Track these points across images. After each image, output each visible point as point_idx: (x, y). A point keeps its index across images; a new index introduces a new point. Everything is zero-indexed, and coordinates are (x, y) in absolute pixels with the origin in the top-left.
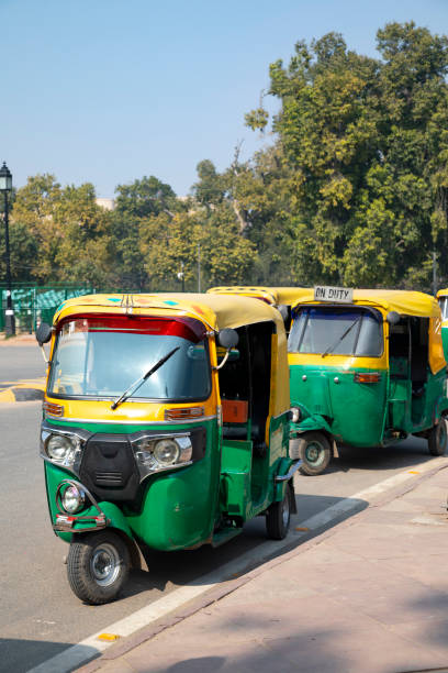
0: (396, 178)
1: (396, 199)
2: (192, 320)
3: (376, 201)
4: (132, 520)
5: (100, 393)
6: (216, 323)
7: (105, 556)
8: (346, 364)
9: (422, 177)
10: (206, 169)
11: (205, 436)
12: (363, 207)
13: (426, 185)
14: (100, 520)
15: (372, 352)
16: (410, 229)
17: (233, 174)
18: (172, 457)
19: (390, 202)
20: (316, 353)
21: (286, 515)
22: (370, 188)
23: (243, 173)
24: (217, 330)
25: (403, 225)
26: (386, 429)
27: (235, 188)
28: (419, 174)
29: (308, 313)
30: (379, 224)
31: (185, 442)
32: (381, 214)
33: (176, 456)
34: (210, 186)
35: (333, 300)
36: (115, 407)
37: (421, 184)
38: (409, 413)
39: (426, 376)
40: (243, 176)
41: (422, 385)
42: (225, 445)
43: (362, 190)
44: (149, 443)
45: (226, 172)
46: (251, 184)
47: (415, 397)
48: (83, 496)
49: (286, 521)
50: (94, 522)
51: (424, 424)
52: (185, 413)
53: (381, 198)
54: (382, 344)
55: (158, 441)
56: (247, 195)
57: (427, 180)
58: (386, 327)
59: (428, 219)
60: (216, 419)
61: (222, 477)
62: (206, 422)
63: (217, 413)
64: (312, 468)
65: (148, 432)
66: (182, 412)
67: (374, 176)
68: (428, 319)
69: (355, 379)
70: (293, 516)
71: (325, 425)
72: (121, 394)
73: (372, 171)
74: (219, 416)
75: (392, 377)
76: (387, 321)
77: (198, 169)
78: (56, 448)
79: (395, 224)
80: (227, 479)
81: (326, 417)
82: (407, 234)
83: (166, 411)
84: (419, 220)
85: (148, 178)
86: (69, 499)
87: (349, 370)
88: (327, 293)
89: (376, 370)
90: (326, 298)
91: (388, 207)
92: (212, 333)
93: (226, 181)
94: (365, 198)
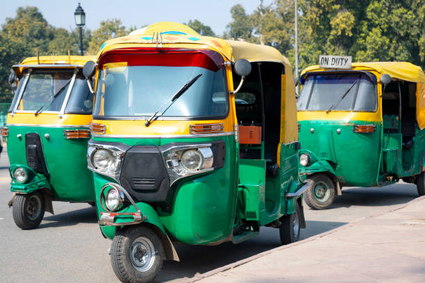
0: (390, 12)
1: (390, 28)
2: (213, 52)
3: (374, 29)
4: (164, 219)
5: (136, 114)
6: (232, 54)
7: (143, 247)
8: (346, 118)
9: (411, 9)
10: (238, 12)
11: (224, 148)
12: (363, 35)
13: (414, 16)
14: (138, 216)
15: (369, 108)
16: (402, 51)
17: (259, 14)
18: (197, 165)
19: (385, 30)
20: (321, 111)
21: (296, 228)
22: (369, 20)
23: (267, 14)
24: (233, 61)
25: (396, 49)
26: (381, 173)
27: (260, 25)
28: (408, 8)
29: (315, 79)
30: (377, 48)
31: (207, 153)
32: (378, 39)
33: (200, 164)
34: (241, 25)
35: (335, 66)
36: (148, 125)
37: (410, 16)
38: (400, 160)
39: (414, 131)
40: (267, 16)
41: (411, 139)
42: (242, 163)
43: (364, 21)
44: (177, 153)
45: (253, 13)
46: (273, 21)
47: (405, 148)
48: (123, 197)
49: (296, 233)
50: (132, 218)
51: (413, 171)
52: (207, 128)
53: (378, 27)
54: (376, 101)
55: (185, 151)
56: (270, 31)
57: (415, 12)
58: (379, 87)
59: (417, 42)
60: (234, 136)
61: (240, 189)
62: (226, 137)
63: (234, 130)
64: (319, 203)
65: (176, 144)
66: (204, 127)
67: (372, 11)
68: (415, 84)
69: (354, 130)
70: (301, 229)
71: (330, 168)
72: (153, 115)
73: (371, 6)
74: (236, 133)
75: (385, 131)
76: (381, 82)
77: (231, 12)
78: (100, 160)
79: (389, 48)
80: (245, 190)
81: (330, 162)
82: (399, 55)
83: (191, 126)
84: (409, 43)
85: (193, 21)
86: (111, 199)
87: (349, 123)
88: (330, 62)
89: (371, 123)
90: (330, 66)
91: (383, 34)
92: (229, 63)
93: (254, 20)
94: (364, 28)
